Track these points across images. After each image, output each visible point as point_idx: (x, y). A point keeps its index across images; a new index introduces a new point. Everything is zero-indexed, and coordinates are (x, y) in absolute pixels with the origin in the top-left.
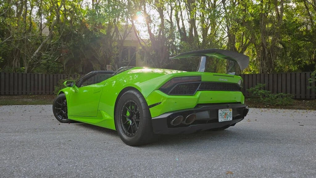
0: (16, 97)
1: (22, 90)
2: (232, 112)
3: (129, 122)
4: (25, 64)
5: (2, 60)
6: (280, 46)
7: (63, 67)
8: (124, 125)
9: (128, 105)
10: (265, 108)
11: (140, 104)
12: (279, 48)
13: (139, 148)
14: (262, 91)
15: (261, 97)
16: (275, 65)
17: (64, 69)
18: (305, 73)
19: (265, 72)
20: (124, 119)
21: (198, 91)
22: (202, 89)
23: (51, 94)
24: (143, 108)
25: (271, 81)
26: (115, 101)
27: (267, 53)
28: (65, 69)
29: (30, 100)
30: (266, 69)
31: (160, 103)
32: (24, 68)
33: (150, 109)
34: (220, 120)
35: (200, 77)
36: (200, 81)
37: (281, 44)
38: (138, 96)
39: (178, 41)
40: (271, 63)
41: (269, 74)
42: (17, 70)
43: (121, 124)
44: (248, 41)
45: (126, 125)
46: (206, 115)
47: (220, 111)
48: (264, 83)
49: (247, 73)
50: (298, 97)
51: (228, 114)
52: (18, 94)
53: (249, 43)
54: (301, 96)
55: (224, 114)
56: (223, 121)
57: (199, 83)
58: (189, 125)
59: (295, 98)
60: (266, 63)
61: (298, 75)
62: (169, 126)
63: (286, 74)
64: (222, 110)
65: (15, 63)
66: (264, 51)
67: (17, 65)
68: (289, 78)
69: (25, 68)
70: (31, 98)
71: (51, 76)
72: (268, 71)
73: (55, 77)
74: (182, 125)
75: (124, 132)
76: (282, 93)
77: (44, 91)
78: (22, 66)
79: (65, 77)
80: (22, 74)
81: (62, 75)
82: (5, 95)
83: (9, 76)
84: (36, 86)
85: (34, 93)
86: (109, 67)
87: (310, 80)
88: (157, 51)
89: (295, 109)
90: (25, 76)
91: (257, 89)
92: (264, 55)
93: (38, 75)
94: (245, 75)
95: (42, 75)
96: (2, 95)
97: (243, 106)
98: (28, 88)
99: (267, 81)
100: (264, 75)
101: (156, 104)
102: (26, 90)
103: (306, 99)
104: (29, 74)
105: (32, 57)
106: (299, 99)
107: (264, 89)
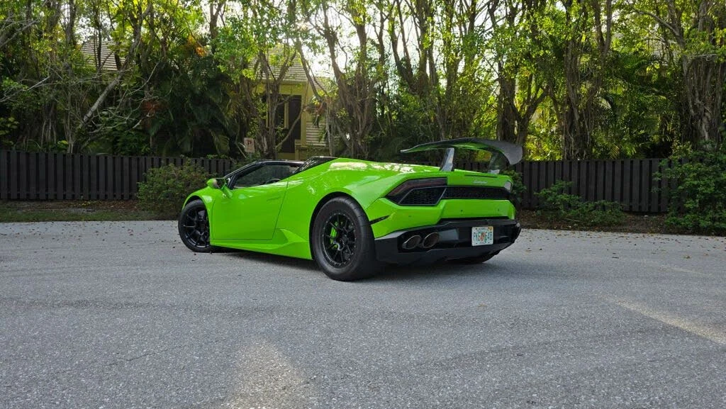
0: (51, 204)
1: (65, 189)
2: (492, 231)
3: (336, 246)
4: (68, 134)
5: (16, 125)
6: (605, 104)
7: (147, 142)
8: (328, 251)
9: (333, 220)
10: (569, 229)
11: (356, 217)
12: (603, 110)
14: (564, 197)
15: (561, 207)
16: (593, 143)
17: (149, 146)
18: (650, 162)
19: (573, 158)
20: (327, 240)
21: (442, 199)
22: (448, 196)
23: (125, 198)
24: (361, 225)
25: (584, 176)
26: (311, 214)
27: (577, 117)
28: (151, 144)
29: (84, 210)
30: (575, 151)
31: (386, 217)
32: (64, 142)
33: (372, 225)
34: (474, 243)
35: (445, 178)
36: (446, 184)
37: (607, 99)
38: (352, 206)
39: (393, 86)
40: (585, 138)
41: (579, 162)
42: (50, 146)
43: (323, 249)
44: (541, 91)
45: (332, 252)
46: (452, 235)
47: (474, 230)
48: (570, 180)
49: (538, 159)
50: (635, 208)
51: (487, 234)
52: (56, 199)
53: (543, 96)
54: (640, 207)
55: (480, 235)
56: (479, 243)
57: (444, 188)
58: (429, 249)
59: (630, 212)
60: (576, 139)
61: (636, 164)
62: (401, 250)
63: (614, 162)
64: (478, 228)
65: (47, 132)
66: (571, 115)
67: (50, 137)
68: (618, 169)
69: (69, 142)
70: (84, 207)
71: (126, 160)
72: (578, 154)
73: (134, 162)
74: (418, 249)
75: (328, 261)
76: (602, 201)
77: (110, 193)
78: (62, 136)
79: (156, 161)
80: (64, 155)
81: (149, 158)
82: (28, 199)
83: (37, 160)
84: (94, 182)
85: (90, 196)
86: (249, 142)
87: (656, 176)
88: (350, 110)
89: (626, 231)
90: (69, 161)
91: (555, 193)
92: (572, 123)
93: (98, 157)
94: (531, 163)
95: (106, 158)
96: (23, 200)
97: (512, 223)
98: (78, 187)
99: (575, 176)
100: (571, 163)
101: (381, 219)
102: (73, 189)
103: (650, 213)
104: (77, 157)
105: (85, 120)
106: (636, 213)
107: (570, 192)
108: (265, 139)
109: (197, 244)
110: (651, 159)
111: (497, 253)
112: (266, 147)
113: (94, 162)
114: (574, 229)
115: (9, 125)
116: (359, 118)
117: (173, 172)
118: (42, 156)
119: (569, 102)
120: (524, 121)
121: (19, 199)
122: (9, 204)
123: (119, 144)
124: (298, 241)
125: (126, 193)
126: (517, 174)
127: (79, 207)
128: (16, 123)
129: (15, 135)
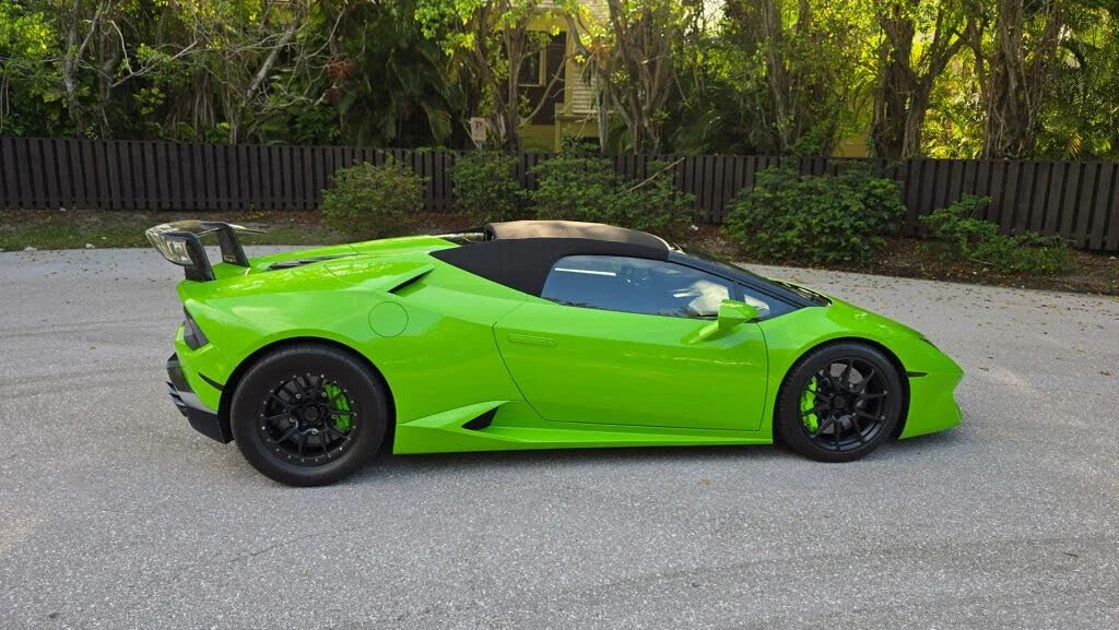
1: (229, 195)
4: (229, 113)
5: (161, 99)
7: (336, 120)
12: (1064, 69)
16: (1038, 129)
17: (339, 127)
23: (309, 207)
25: (1012, 187)
27: (1014, 85)
28: (342, 125)
30: (1004, 142)
32: (225, 125)
40: (1024, 120)
41: (1007, 163)
42: (207, 133)
44: (955, 37)
48: (987, 194)
50: (1096, 244)
52: (219, 208)
53: (957, 45)
54: (1104, 243)
59: (1086, 249)
60: (1008, 121)
61: (1107, 170)
63: (1068, 166)
65: (202, 110)
66: (1003, 81)
67: (205, 119)
68: (1074, 178)
69: (231, 126)
70: (254, 220)
71: (308, 153)
72: (1009, 147)
73: (319, 157)
77: (288, 199)
78: (221, 118)
79: (348, 154)
80: (225, 146)
81: (338, 150)
82: (184, 207)
83: (192, 156)
84: (267, 184)
85: (262, 204)
86: (478, 124)
88: (633, 70)
90: (232, 155)
91: (954, 217)
92: (1005, 93)
93: (269, 149)
94: (925, 162)
95: (280, 150)
96: (178, 210)
98: (245, 192)
99: (996, 189)
100: (993, 164)
102: (240, 195)
104: (242, 147)
105: (249, 94)
106: (1095, 252)
107: (984, 214)
108: (502, 118)
112: (503, 131)
113: (264, 155)
115: (152, 100)
116: (647, 85)
117: (369, 176)
118: (197, 147)
119: (1002, 56)
120: (923, 88)
121: (172, 208)
123: (298, 126)
125: (310, 200)
127: (249, 221)
128: (162, 95)
129: (161, 113)
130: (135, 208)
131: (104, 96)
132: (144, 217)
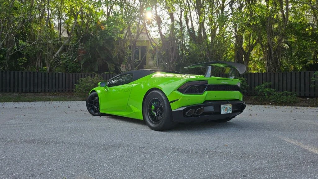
0: (39, 94)
1: (45, 88)
2: (231, 107)
3: (154, 114)
4: (47, 64)
6: (286, 46)
7: (80, 67)
8: (150, 116)
9: (153, 101)
10: (270, 105)
11: (163, 101)
12: (285, 49)
13: (162, 132)
14: (267, 89)
15: (266, 94)
16: (281, 64)
18: (310, 73)
19: (271, 71)
20: (150, 111)
21: (205, 91)
22: (208, 90)
23: (70, 91)
24: (166, 104)
25: (276, 80)
26: (143, 98)
27: (273, 53)
28: (82, 68)
29: (53, 97)
30: (272, 68)
31: (178, 100)
32: (45, 67)
33: (171, 104)
34: (222, 113)
35: (206, 81)
36: (207, 84)
37: (287, 44)
38: (161, 94)
39: (187, 41)
40: (277, 62)
41: (274, 73)
42: (40, 70)
43: (148, 115)
44: (255, 41)
45: (152, 116)
46: (211, 109)
47: (222, 106)
48: (270, 82)
49: (254, 72)
50: (303, 95)
51: (228, 108)
52: (41, 92)
53: (256, 43)
54: (305, 94)
55: (225, 108)
56: (224, 113)
57: (206, 86)
58: (199, 116)
59: (300, 96)
60: (272, 63)
61: (302, 74)
62: (185, 116)
63: (291, 73)
64: (224, 105)
65: (38, 63)
66: (270, 52)
67: (39, 66)
68: (293, 76)
69: (47, 68)
70: (53, 95)
71: (71, 74)
72: (274, 70)
73: (74, 76)
74: (193, 116)
75: (150, 121)
76: (286, 92)
77: (64, 89)
78: (44, 65)
79: (83, 75)
80: (45, 73)
81: (80, 74)
82: (30, 92)
83: (34, 75)
84: (57, 85)
85: (55, 90)
86: (123, 66)
87: (313, 79)
88: (167, 52)
89: (298, 106)
90: (47, 75)
91: (263, 88)
92: (271, 55)
93: (59, 74)
94: (251, 74)
95: (62, 74)
96: (28, 92)
97: (241, 102)
98: (50, 87)
99: (272, 80)
100: (270, 74)
101: (175, 101)
102: (48, 88)
103: (310, 97)
104: (50, 73)
105: (53, 58)
106: (303, 97)
107: (270, 87)
108: (130, 65)
109: (94, 112)
110: (310, 71)
111: (234, 117)
112: (130, 69)
113: (57, 76)
114: (272, 105)
115: (23, 61)
116: (171, 55)
117: (90, 80)
118: (36, 74)
119: (269, 45)
120: (248, 55)
121: (26, 92)
122: (22, 94)
123: (68, 68)
124: (137, 111)
125: (71, 89)
126: (244, 79)
127: (51, 95)
128: (26, 60)
129: (26, 65)
130: (14, 92)
131: (8, 58)
132: (17, 94)
